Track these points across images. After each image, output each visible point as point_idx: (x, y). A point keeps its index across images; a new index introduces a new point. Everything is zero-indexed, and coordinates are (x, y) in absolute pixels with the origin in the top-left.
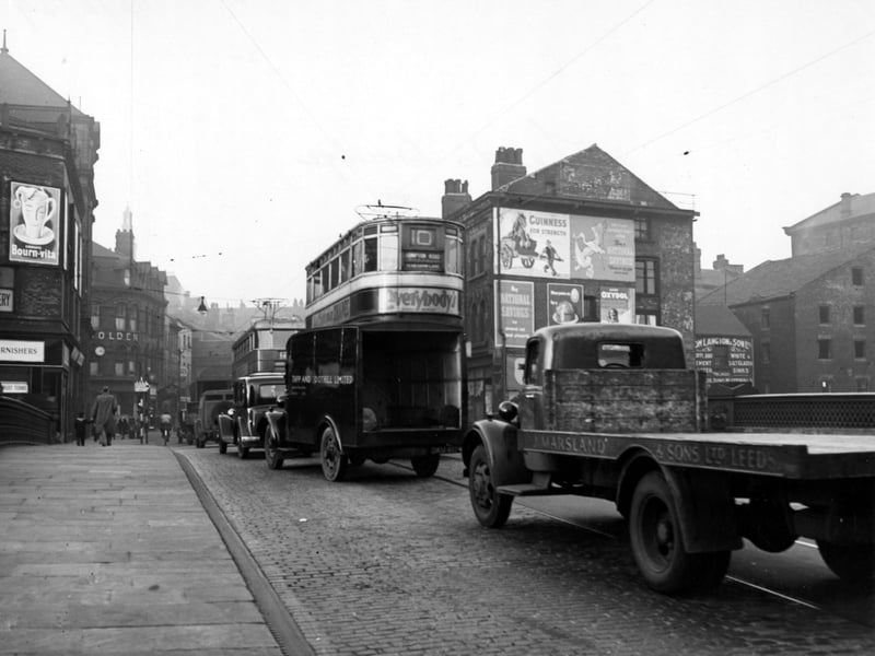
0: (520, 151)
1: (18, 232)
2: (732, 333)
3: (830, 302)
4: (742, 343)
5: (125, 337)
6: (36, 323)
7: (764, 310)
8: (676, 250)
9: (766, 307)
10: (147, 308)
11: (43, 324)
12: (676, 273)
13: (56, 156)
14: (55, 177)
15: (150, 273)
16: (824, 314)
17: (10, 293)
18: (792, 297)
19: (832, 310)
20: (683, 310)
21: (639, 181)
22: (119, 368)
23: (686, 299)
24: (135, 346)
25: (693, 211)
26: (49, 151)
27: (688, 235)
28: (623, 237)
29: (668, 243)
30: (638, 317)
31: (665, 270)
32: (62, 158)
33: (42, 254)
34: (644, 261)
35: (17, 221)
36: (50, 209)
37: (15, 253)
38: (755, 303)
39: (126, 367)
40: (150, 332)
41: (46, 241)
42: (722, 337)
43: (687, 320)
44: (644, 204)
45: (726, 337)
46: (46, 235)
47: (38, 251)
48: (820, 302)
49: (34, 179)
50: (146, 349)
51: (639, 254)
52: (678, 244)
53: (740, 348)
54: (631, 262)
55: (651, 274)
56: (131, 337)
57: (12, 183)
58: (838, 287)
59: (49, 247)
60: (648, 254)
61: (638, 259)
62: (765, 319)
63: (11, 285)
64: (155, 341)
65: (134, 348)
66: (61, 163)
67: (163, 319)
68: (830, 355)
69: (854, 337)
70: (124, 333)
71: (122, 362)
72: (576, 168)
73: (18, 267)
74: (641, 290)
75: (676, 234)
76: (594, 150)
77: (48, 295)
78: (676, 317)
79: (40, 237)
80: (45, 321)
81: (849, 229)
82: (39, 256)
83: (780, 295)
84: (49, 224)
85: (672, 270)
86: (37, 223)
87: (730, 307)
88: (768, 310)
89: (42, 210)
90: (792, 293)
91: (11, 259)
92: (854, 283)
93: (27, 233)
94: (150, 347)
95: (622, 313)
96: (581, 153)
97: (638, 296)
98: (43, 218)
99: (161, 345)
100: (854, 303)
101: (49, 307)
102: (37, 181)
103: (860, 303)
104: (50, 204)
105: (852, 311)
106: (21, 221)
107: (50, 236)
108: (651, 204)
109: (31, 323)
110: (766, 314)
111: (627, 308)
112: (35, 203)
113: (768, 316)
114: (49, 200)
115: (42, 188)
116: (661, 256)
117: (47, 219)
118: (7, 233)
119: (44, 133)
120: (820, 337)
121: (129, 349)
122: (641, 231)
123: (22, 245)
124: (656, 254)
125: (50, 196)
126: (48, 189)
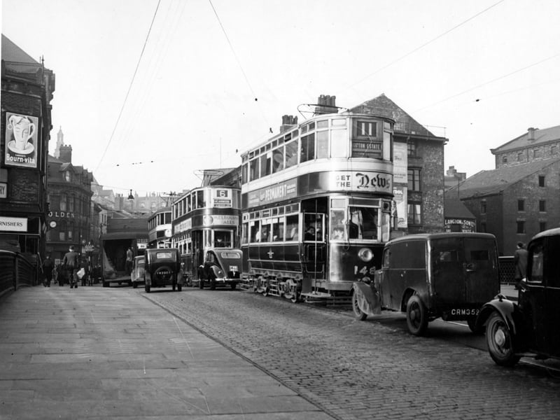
0: (335, 97)
1: (11, 146)
2: (463, 217)
3: (525, 197)
4: (469, 223)
5: (66, 215)
6: (21, 206)
7: (482, 202)
8: (433, 163)
9: (484, 200)
10: (80, 197)
11: (26, 206)
12: (433, 178)
13: (35, 96)
14: (35, 109)
15: (83, 174)
16: (521, 205)
17: (5, 185)
18: (501, 194)
19: (526, 203)
20: (437, 201)
21: (410, 119)
22: (62, 235)
23: (439, 194)
24: (73, 221)
25: (444, 138)
26: (31, 92)
27: (441, 153)
28: (400, 154)
29: (429, 158)
30: (409, 205)
31: (426, 176)
32: (39, 97)
33: (26, 160)
34: (413, 170)
35: (10, 138)
36: (31, 130)
37: (9, 160)
38: (477, 197)
39: (67, 235)
40: (82, 212)
41: (28, 152)
42: (457, 219)
43: (440, 208)
44: (413, 133)
45: (459, 219)
46: (28, 148)
47: (24, 158)
48: (519, 197)
49: (21, 110)
50: (80, 223)
51: (411, 165)
52: (435, 159)
53: (468, 226)
54: (405, 171)
55: (417, 178)
56: (70, 215)
57: (7, 113)
58: (530, 187)
59: (31, 156)
60: (416, 165)
61: (409, 168)
62: (483, 208)
63: (6, 180)
64: (85, 218)
65: (71, 222)
66: (39, 100)
67: (90, 204)
68: (524, 231)
69: (540, 220)
70: (66, 213)
71: (63, 231)
72: (372, 109)
73: (10, 168)
74: (411, 189)
75: (433, 153)
76: (383, 98)
77: (30, 187)
78: (433, 206)
79: (25, 149)
80: (27, 204)
81: (532, 151)
82: (24, 162)
83: (492, 193)
84: (30, 141)
85: (431, 176)
86: (22, 139)
87: (462, 200)
88: (485, 202)
89: (26, 131)
90: (501, 191)
91: (6, 163)
92: (540, 185)
93: (16, 146)
94: (82, 222)
95: (399, 203)
96: (374, 100)
97: (409, 193)
98: (27, 136)
99: (89, 221)
100: (540, 198)
101: (30, 195)
102: (23, 112)
103: (544, 198)
104: (31, 127)
105: (538, 203)
106: (13, 138)
107: (32, 148)
108: (418, 133)
109: (18, 206)
110: (484, 205)
111: (402, 200)
112: (21, 126)
113: (485, 206)
114: (30, 125)
115: (26, 117)
116: (424, 167)
117: (29, 137)
118: (3, 146)
119: (28, 81)
120: (518, 219)
121: (68, 223)
122: (411, 150)
123: (13, 154)
124: (420, 165)
125: (31, 122)
126: (31, 117)
